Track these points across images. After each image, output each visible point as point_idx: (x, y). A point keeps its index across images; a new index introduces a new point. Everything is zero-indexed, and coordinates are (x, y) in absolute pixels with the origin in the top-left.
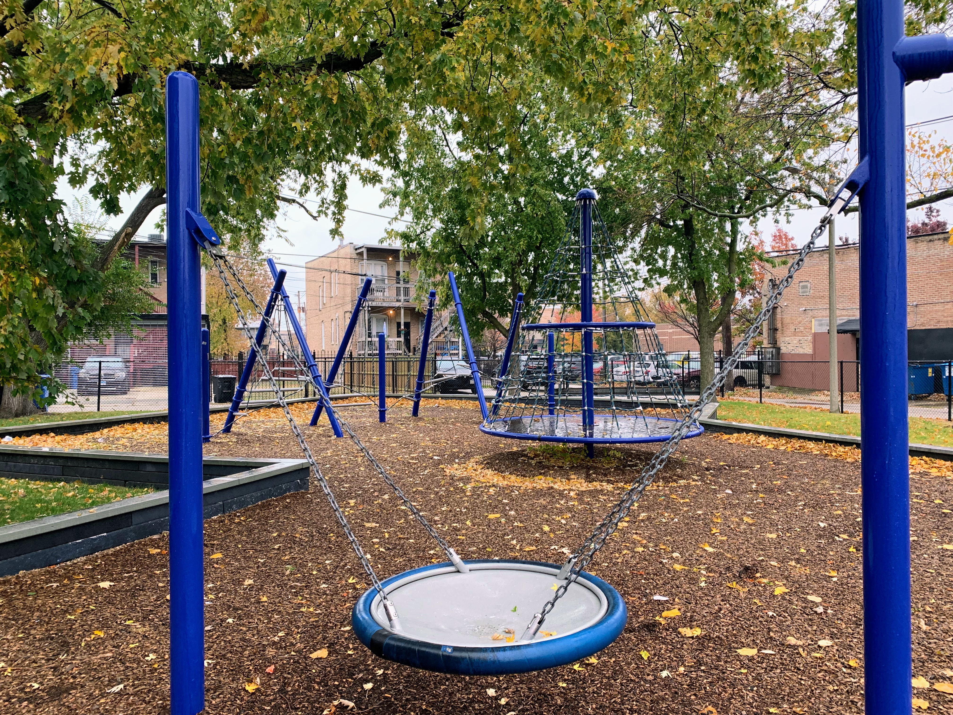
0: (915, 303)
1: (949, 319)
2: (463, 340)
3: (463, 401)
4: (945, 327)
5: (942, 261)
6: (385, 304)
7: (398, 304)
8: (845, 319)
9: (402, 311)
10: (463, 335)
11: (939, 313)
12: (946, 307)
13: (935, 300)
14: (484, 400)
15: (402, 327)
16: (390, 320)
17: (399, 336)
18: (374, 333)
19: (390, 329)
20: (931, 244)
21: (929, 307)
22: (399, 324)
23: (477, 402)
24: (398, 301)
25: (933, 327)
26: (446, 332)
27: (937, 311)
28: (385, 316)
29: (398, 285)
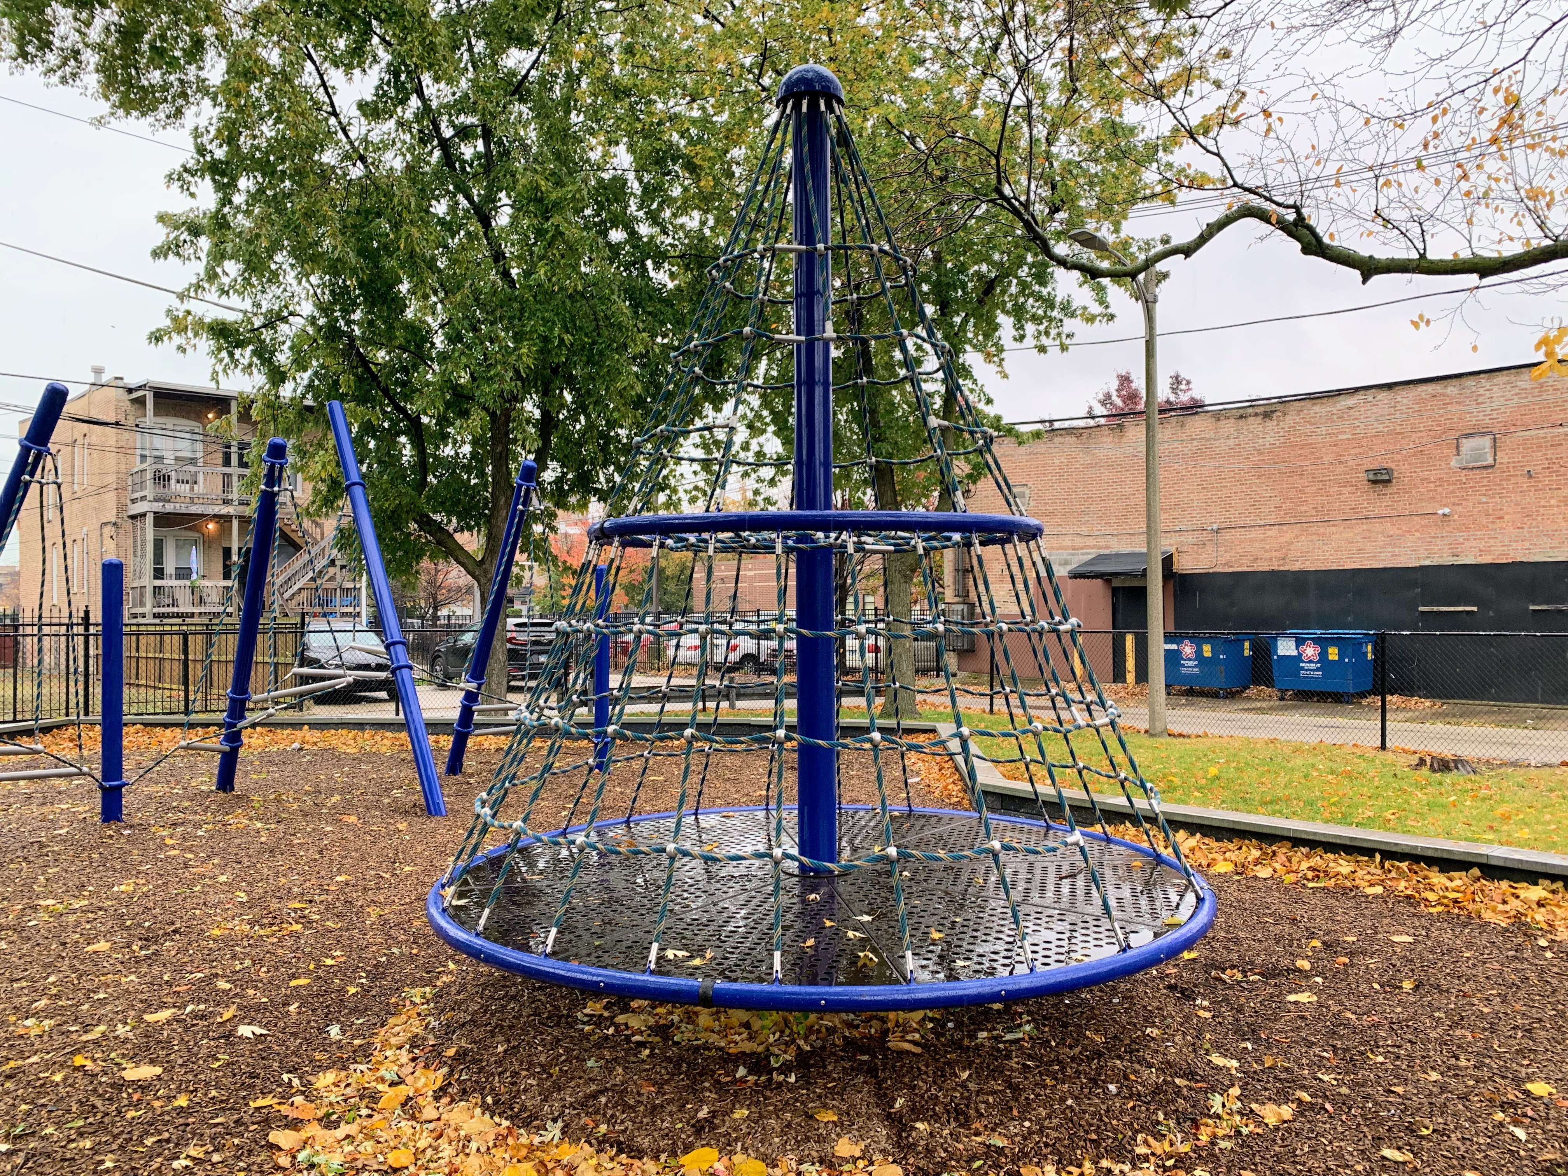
0: (1215, 527)
1: (1274, 554)
2: (371, 584)
3: (367, 734)
4: (1267, 569)
5: (1260, 453)
6: (195, 509)
7: (225, 510)
8: (1092, 554)
9: (235, 524)
10: (369, 573)
11: (1257, 545)
12: (1269, 533)
13: (1249, 522)
14: (422, 730)
15: (235, 558)
16: (207, 543)
17: (227, 576)
18: (170, 567)
19: (207, 562)
20: (1242, 422)
21: (1238, 534)
22: (227, 552)
23: (404, 735)
24: (226, 502)
25: (1245, 569)
26: (332, 571)
27: (1252, 541)
28: (196, 535)
29: (227, 470)
